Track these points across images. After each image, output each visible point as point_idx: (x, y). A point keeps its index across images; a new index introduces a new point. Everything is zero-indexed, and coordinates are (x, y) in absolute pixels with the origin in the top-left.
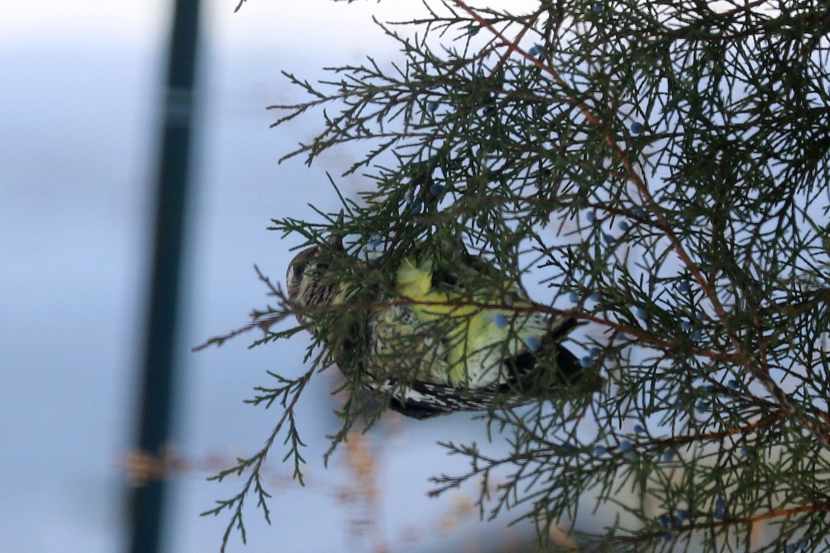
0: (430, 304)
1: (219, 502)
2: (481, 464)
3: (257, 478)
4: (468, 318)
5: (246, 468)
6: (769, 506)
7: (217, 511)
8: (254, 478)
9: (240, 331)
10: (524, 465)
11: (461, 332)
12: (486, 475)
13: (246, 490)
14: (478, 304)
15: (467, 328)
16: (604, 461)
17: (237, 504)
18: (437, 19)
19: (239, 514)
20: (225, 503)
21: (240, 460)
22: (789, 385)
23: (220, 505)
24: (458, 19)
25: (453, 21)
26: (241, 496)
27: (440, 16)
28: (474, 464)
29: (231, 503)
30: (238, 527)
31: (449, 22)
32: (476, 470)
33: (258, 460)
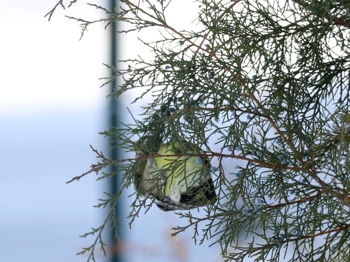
0: (168, 156)
1: (84, 249)
2: (193, 221)
3: (100, 238)
4: (185, 161)
5: (95, 233)
6: (320, 230)
7: (83, 252)
8: (99, 238)
9: (86, 173)
10: (213, 220)
11: (183, 167)
12: (196, 225)
13: (95, 243)
14: (189, 155)
15: (185, 165)
16: (249, 216)
17: (91, 249)
18: (166, 40)
19: (92, 254)
20: (87, 249)
21: (93, 229)
22: (328, 180)
23: (85, 250)
24: (175, 39)
25: (173, 40)
26: (93, 246)
27: (167, 39)
28: (190, 221)
29: (89, 249)
30: (92, 259)
31: (171, 40)
32: (192, 224)
33: (100, 230)
